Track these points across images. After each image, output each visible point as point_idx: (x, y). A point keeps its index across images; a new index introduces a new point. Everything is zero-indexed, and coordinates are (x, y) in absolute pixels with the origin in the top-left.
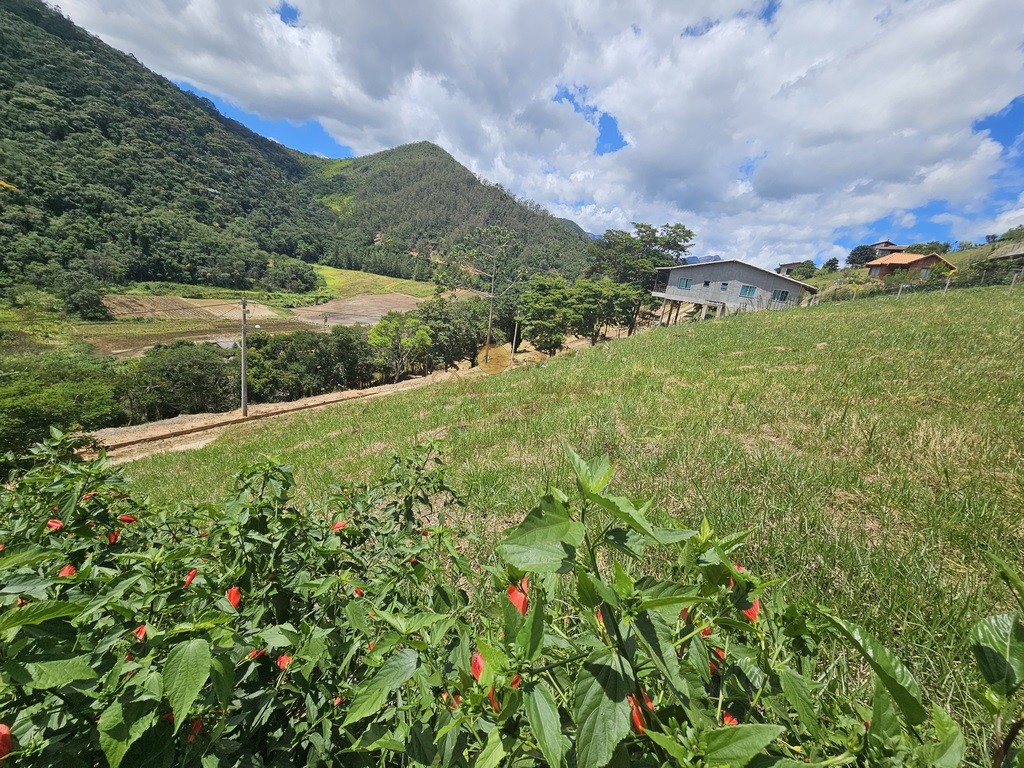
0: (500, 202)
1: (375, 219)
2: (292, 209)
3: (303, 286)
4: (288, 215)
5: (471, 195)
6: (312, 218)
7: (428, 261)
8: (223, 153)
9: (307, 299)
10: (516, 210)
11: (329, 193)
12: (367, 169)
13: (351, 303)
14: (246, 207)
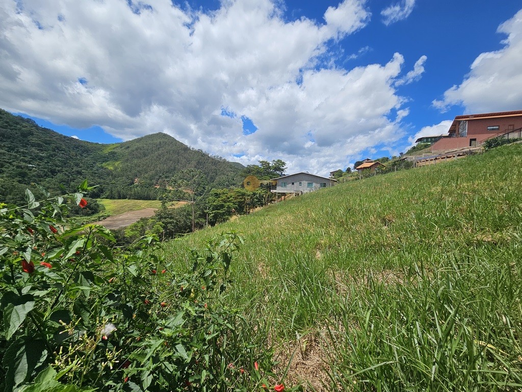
0: (202, 158)
1: (134, 171)
2: (83, 171)
3: (90, 212)
4: (81, 174)
5: (186, 155)
6: (96, 175)
7: (166, 190)
8: (39, 145)
9: (93, 219)
10: (210, 160)
11: (106, 161)
12: (128, 147)
13: (121, 217)
14: (53, 172)
